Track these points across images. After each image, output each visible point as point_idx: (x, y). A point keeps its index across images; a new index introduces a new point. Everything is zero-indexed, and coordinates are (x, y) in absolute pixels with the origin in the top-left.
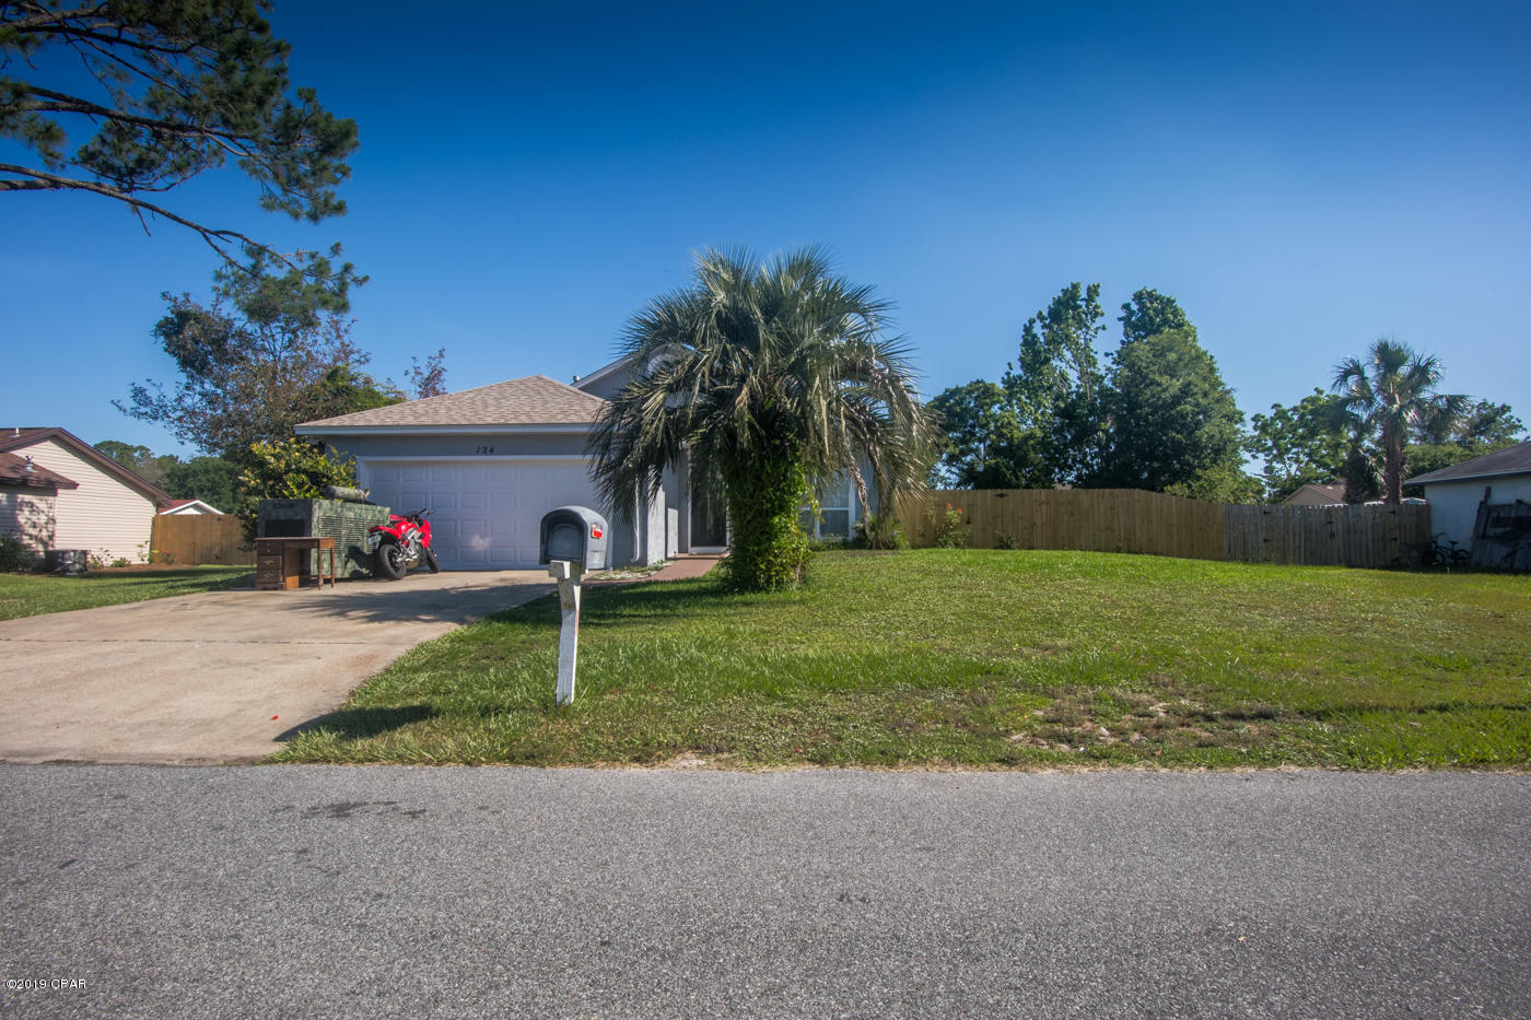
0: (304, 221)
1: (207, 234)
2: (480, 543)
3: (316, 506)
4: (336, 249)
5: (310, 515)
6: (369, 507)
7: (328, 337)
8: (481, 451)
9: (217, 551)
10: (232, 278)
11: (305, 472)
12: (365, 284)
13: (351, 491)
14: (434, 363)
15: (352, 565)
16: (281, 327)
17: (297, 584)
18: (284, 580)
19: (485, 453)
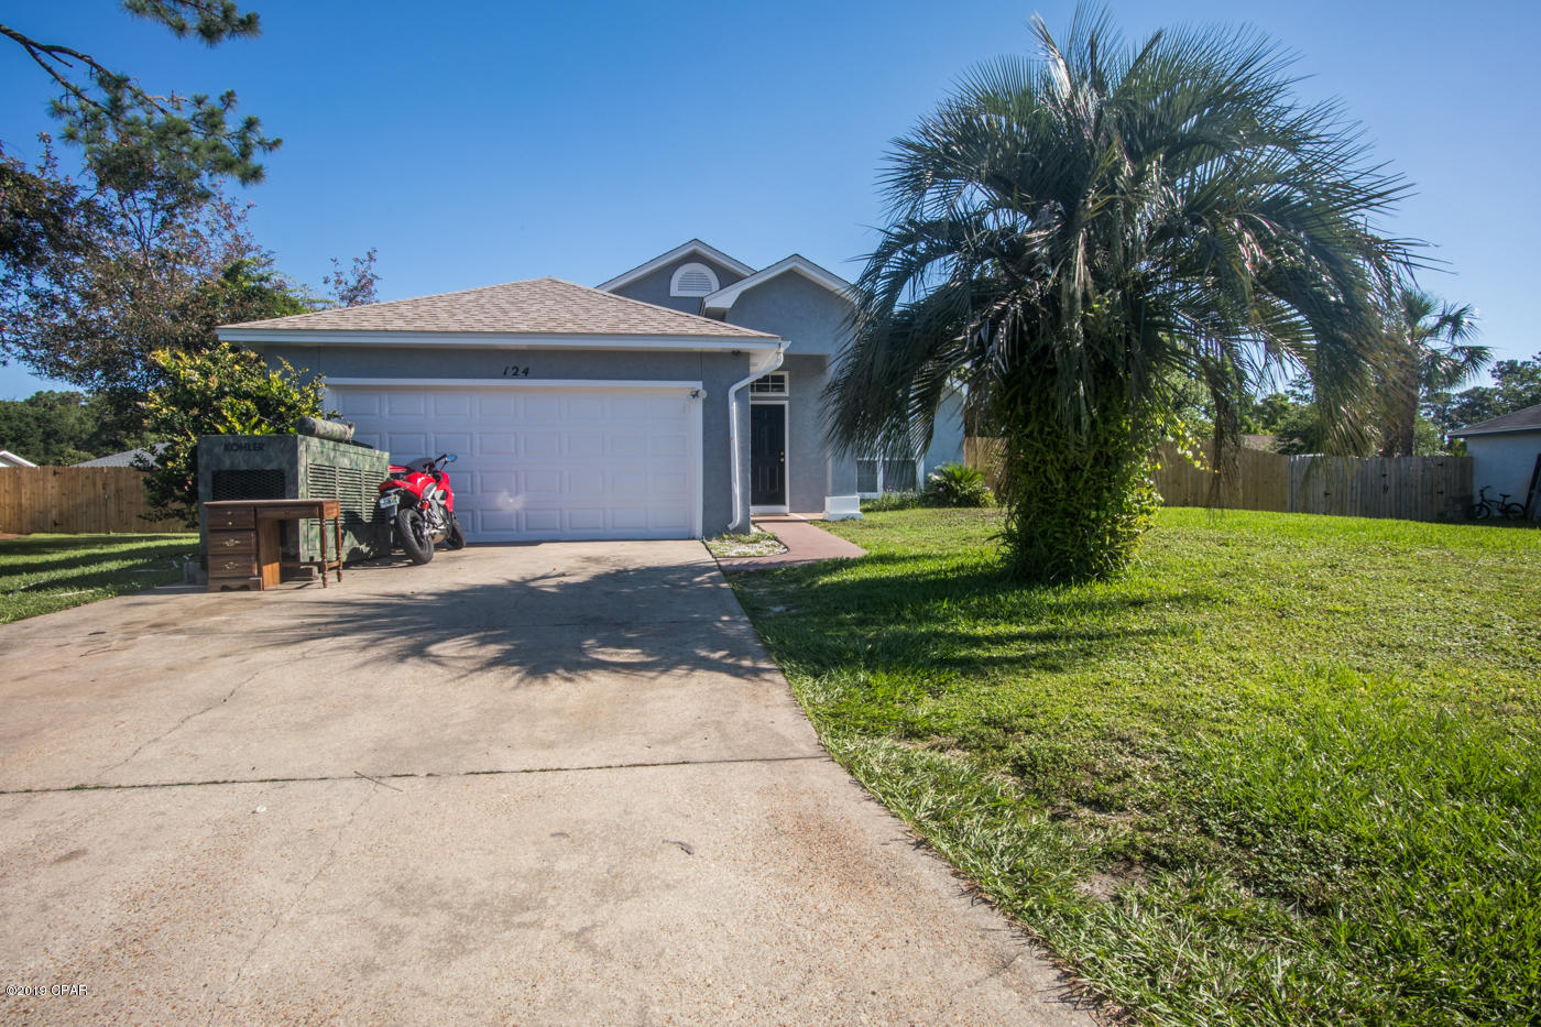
0: (193, 40)
1: (33, 48)
2: (509, 503)
3: (302, 448)
4: (228, 99)
5: (294, 463)
6: (367, 451)
7: (215, 226)
8: (510, 372)
9: (54, 514)
10: (80, 115)
11: (247, 395)
12: (276, 151)
13: (334, 427)
14: (361, 268)
15: (350, 542)
16: (151, 201)
17: (277, 576)
18: (260, 574)
19: (515, 375)
